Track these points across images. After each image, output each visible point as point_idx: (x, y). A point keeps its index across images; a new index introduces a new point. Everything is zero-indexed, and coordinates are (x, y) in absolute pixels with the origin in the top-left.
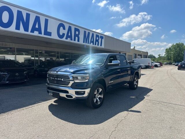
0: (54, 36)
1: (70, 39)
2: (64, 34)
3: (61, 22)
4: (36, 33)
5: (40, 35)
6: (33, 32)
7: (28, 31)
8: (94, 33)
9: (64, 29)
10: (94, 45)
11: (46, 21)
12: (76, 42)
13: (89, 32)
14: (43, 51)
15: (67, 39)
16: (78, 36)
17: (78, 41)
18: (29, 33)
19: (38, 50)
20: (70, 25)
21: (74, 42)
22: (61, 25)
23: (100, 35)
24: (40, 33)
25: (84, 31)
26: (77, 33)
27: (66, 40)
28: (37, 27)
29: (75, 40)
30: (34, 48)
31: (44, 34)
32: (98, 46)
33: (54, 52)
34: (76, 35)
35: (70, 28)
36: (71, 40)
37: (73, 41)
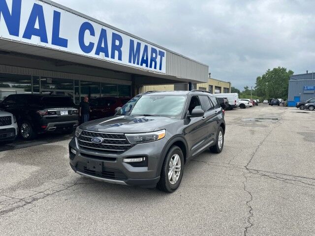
0: (74, 48)
1: (104, 54)
2: (92, 45)
3: (86, 21)
4: (35, 40)
5: (43, 44)
6: (30, 38)
7: (17, 35)
8: (148, 45)
9: (92, 33)
10: (148, 68)
11: (57, 16)
12: (116, 60)
13: (140, 41)
14: (48, 79)
15: (98, 54)
16: (117, 48)
17: (120, 58)
18: (20, 39)
19: (38, 77)
20: (105, 28)
21: (112, 60)
22: (86, 27)
23: (158, 49)
24: (44, 39)
25: (131, 40)
26: (117, 43)
27: (97, 56)
28: (37, 26)
29: (113, 57)
30: (30, 73)
31: (53, 43)
32: (156, 70)
33: (70, 81)
34: (115, 47)
35: (103, 33)
36: (107, 56)
37: (109, 59)
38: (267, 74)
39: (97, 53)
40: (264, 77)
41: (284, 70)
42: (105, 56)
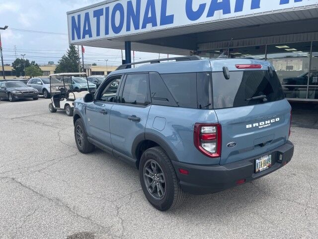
1: (222, 10)
4: (149, 28)
6: (145, 27)
21: (239, 14)
24: (155, 24)
27: (210, 19)
28: (150, 15)
31: (161, 25)
37: (233, 15)
39: (210, 14)
42: (224, 14)
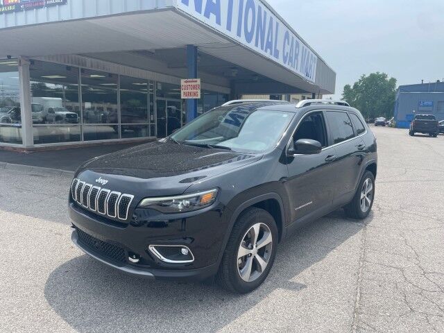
0: (280, 61)
2: (287, 55)
3: (287, 29)
5: (271, 57)
8: (310, 51)
9: (288, 44)
11: (277, 27)
12: (295, 70)
16: (297, 55)
17: (297, 67)
18: (264, 52)
20: (293, 35)
22: (287, 36)
24: (271, 52)
25: (303, 48)
26: (297, 51)
28: (270, 39)
29: (294, 66)
31: (274, 55)
38: (360, 81)
39: (289, 63)
40: (356, 86)
41: (384, 76)
